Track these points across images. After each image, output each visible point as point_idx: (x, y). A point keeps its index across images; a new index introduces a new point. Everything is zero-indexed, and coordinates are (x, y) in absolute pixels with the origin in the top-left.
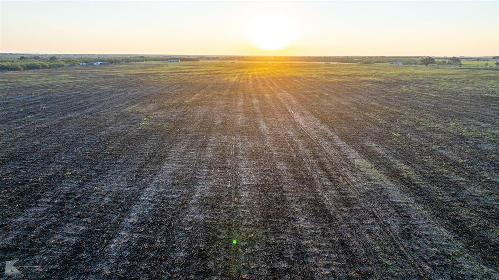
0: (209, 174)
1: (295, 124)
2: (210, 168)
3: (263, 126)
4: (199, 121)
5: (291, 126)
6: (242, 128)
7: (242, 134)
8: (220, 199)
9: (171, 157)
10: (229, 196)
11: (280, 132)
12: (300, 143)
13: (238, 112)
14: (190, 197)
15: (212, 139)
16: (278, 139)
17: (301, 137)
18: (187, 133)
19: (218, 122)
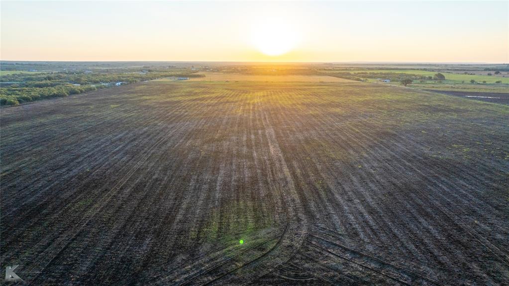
0: (235, 174)
1: (269, 152)
2: (235, 172)
3: (255, 154)
4: (226, 151)
5: (267, 154)
6: (246, 155)
7: (246, 158)
8: (240, 180)
9: (221, 168)
10: (242, 180)
11: (262, 157)
12: (268, 162)
13: (243, 145)
14: (231, 179)
15: (234, 161)
16: (260, 160)
17: (269, 160)
18: (223, 158)
19: (235, 152)
